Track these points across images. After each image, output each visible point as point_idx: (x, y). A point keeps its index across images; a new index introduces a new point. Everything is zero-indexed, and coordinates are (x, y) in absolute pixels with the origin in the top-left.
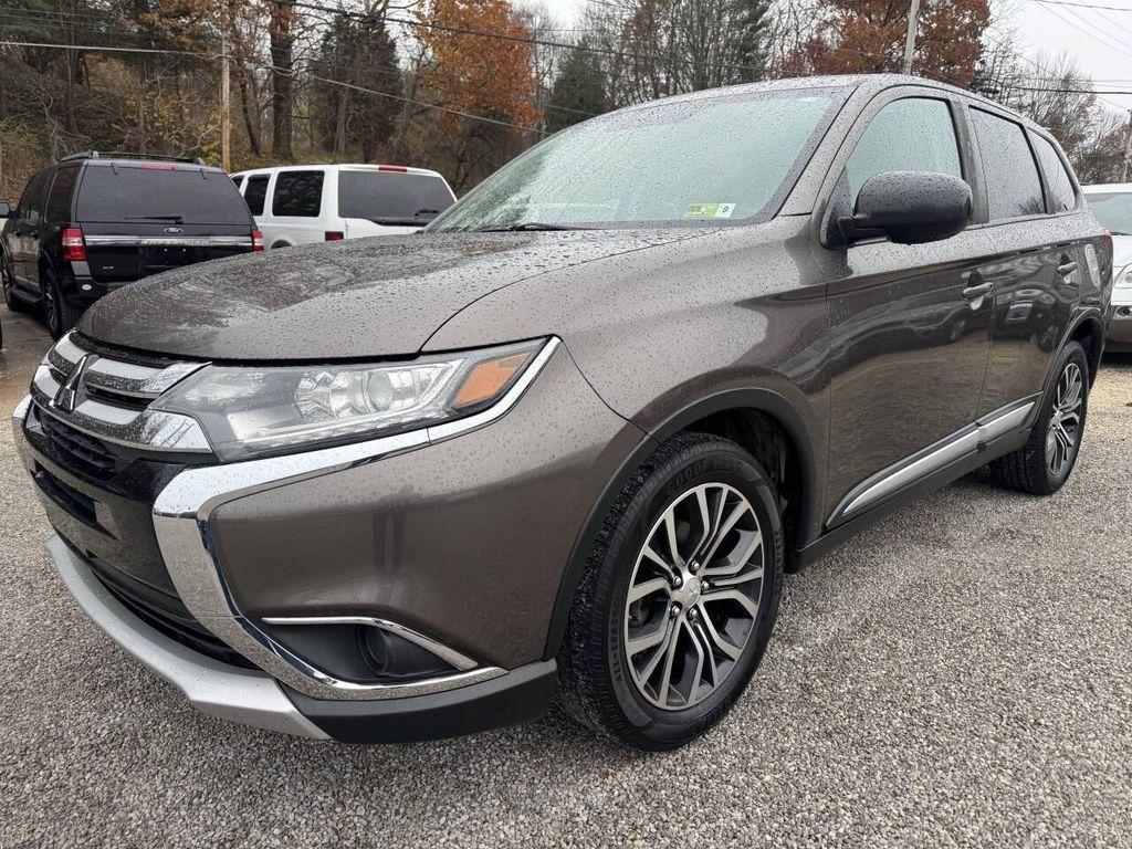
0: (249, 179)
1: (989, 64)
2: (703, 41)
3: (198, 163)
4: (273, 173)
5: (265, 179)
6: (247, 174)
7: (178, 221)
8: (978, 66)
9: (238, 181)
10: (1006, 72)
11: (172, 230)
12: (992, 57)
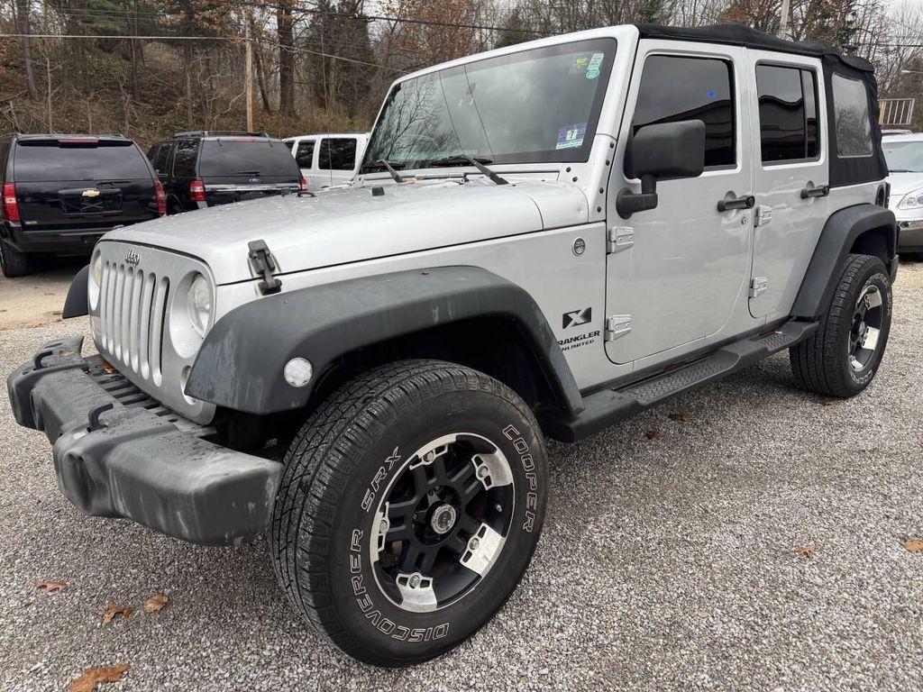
0: (300, 143)
1: (860, 16)
2: (616, 8)
3: (265, 136)
4: (318, 139)
5: (312, 143)
6: (298, 139)
7: (257, 175)
8: (849, 18)
9: (290, 145)
10: (875, 22)
11: (254, 180)
12: (863, 9)
